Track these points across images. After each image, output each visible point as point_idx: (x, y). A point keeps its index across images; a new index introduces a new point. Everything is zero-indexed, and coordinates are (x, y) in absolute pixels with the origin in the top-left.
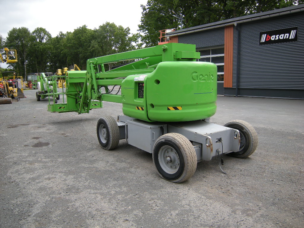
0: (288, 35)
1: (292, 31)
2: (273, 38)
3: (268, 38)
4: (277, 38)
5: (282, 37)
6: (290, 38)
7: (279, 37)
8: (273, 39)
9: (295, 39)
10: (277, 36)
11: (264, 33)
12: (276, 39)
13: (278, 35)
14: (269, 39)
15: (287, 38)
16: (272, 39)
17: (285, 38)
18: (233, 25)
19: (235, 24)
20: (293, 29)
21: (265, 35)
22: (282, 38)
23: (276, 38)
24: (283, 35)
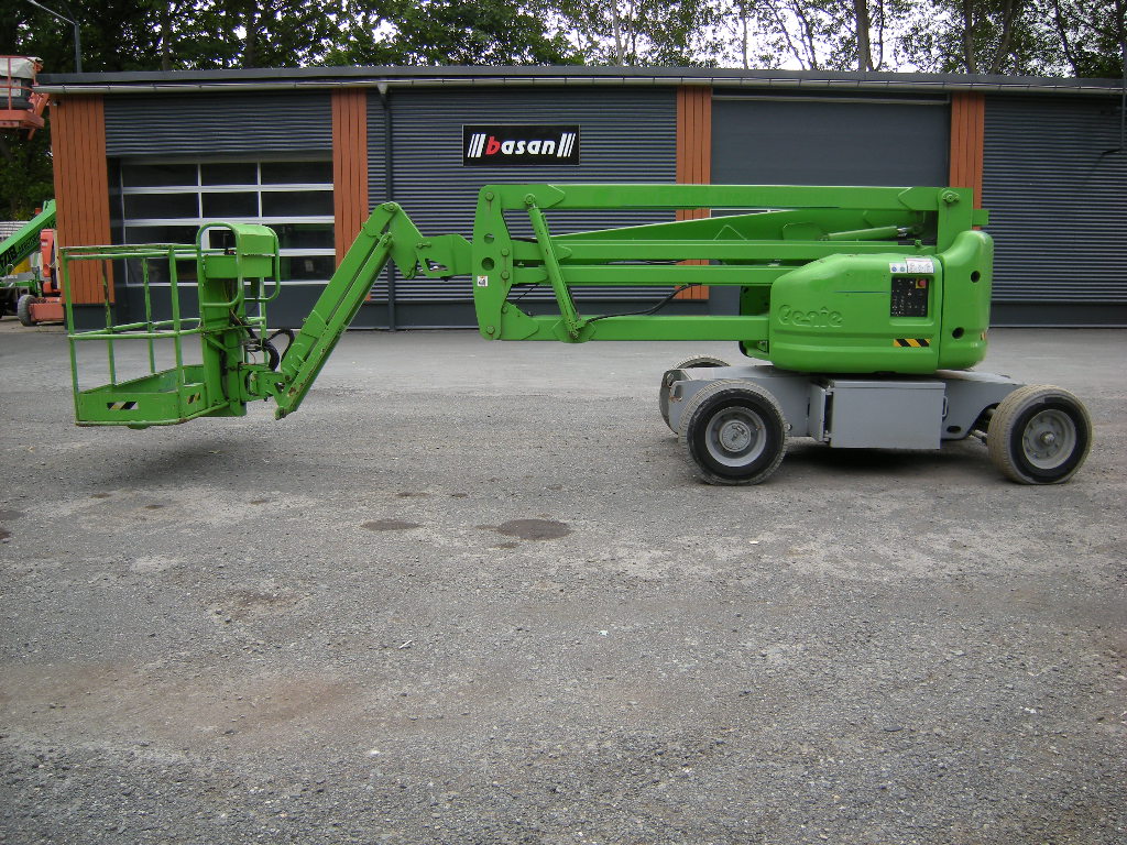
0: (552, 144)
1: (564, 136)
2: (507, 147)
3: (494, 147)
4: (521, 151)
5: (534, 147)
6: (559, 155)
7: (525, 147)
8: (510, 152)
9: (574, 159)
10: (521, 144)
11: (479, 130)
12: (517, 152)
13: (524, 143)
14: (496, 150)
15: (551, 152)
16: (505, 151)
17: (544, 152)
18: (375, 90)
19: (382, 86)
20: (568, 130)
21: (483, 136)
22: (536, 152)
23: (516, 148)
24: (538, 143)
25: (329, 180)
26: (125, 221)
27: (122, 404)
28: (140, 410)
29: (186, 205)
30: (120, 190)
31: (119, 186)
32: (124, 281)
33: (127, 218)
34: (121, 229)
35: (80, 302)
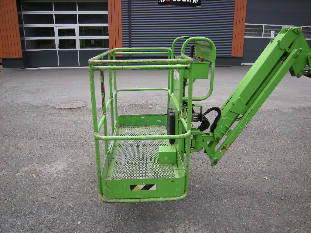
6: (193, 2)
8: (175, 0)
9: (199, 4)
12: (178, 1)
15: (191, 1)
17: (188, 1)
22: (185, 1)
25: (106, 9)
26: (24, 25)
27: (142, 186)
28: (157, 190)
29: (48, 19)
30: (21, 13)
31: (21, 11)
32: (25, 49)
33: (25, 23)
34: (23, 28)
35: (5, 57)
